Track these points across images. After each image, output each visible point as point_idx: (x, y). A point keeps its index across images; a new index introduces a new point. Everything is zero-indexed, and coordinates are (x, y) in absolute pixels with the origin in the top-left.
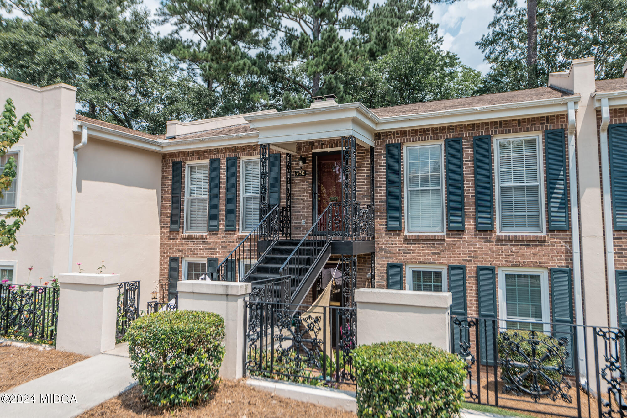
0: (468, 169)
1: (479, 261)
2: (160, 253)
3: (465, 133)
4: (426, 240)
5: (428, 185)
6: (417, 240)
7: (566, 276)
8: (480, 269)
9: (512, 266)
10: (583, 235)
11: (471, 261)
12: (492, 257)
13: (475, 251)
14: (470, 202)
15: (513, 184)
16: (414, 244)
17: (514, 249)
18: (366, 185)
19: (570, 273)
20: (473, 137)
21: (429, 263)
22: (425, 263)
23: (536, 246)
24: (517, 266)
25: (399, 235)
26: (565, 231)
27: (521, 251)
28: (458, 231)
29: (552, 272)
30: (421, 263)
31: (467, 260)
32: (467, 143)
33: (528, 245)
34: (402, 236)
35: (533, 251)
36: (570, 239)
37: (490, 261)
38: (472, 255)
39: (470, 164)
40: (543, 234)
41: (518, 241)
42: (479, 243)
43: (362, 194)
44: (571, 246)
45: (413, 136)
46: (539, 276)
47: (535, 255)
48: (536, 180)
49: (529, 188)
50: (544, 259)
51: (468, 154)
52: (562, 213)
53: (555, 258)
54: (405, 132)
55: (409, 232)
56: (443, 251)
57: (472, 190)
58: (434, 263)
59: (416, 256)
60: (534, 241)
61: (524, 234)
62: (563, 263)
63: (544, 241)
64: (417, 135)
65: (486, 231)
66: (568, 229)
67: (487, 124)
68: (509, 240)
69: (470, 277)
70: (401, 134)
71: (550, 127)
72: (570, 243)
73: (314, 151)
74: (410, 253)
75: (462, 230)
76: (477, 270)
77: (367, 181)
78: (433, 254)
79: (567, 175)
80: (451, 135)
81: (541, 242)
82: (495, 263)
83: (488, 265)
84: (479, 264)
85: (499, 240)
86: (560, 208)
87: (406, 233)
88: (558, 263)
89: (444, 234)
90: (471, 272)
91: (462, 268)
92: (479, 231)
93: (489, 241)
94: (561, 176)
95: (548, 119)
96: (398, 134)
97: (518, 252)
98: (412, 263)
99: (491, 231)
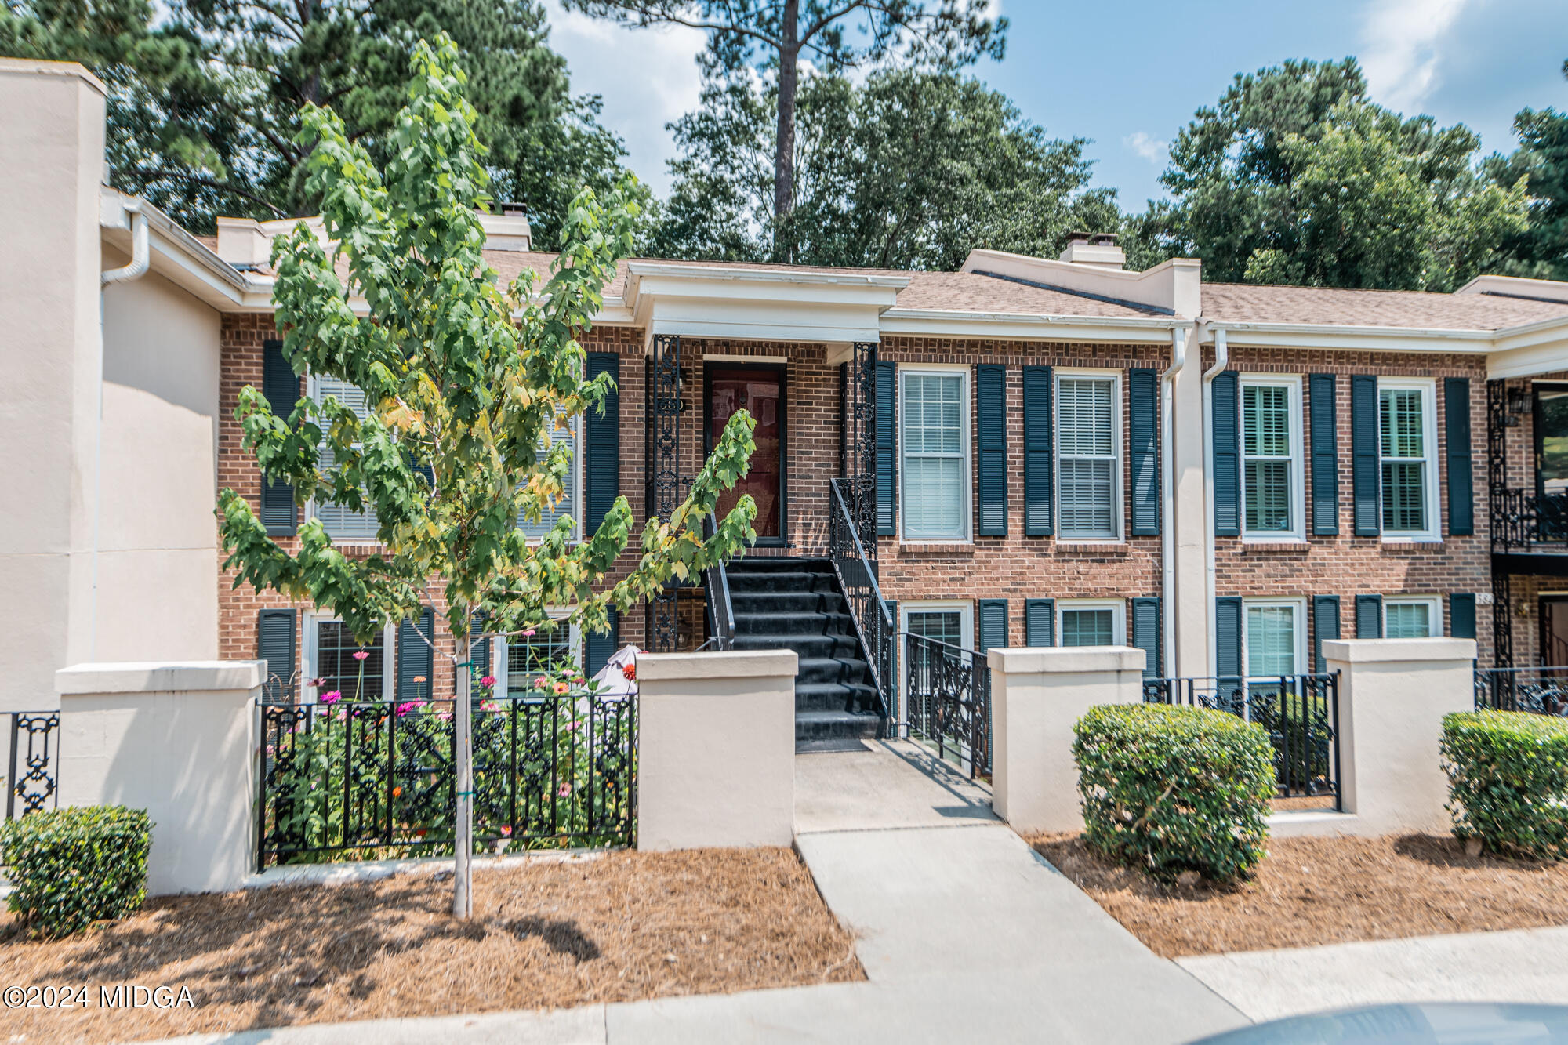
0: (1014, 424)
1: (1028, 591)
2: (220, 601)
3: (1011, 359)
4: (940, 554)
5: (937, 449)
6: (924, 555)
7: (1153, 608)
8: (1028, 605)
9: (1079, 596)
10: (1180, 543)
11: (1015, 590)
12: (1049, 582)
13: (1022, 573)
14: (1015, 483)
15: (1076, 456)
16: (918, 562)
17: (1082, 568)
18: (824, 441)
19: (1158, 604)
20: (1023, 367)
21: (946, 597)
22: (937, 598)
23: (1113, 561)
24: (1085, 596)
25: (890, 544)
26: (1153, 537)
27: (1092, 571)
28: (995, 537)
29: (1133, 605)
30: (930, 598)
31: (1009, 590)
32: (1013, 375)
33: (1102, 561)
34: (895, 547)
35: (1109, 570)
36: (1160, 549)
37: (1045, 590)
38: (1018, 580)
39: (1017, 416)
40: (1121, 542)
41: (1087, 554)
42: (1029, 558)
43: (816, 459)
44: (1161, 562)
45: (918, 350)
46: (1110, 612)
47: (1111, 577)
48: (1109, 452)
49: (1098, 463)
50: (1124, 584)
51: (1014, 397)
52: (1151, 507)
53: (1139, 581)
54: (904, 341)
55: (904, 538)
56: (970, 574)
57: (1019, 463)
58: (954, 597)
59: (921, 584)
60: (1111, 554)
61: (1098, 543)
62: (1149, 589)
63: (1124, 554)
64: (926, 350)
65: (1040, 537)
66: (1156, 535)
67: (1045, 345)
68: (1075, 552)
69: (1013, 620)
70: (896, 345)
71: (1138, 364)
72: (1159, 555)
73: (707, 357)
74: (910, 580)
75: (1001, 536)
76: (1026, 607)
77: (827, 433)
78: (952, 579)
79: (1158, 445)
80: (987, 359)
81: (1120, 555)
82: (1054, 593)
83: (1043, 597)
84: (1029, 597)
85: (1060, 552)
86: (1148, 499)
87: (902, 543)
88: (1141, 589)
89: (969, 542)
90: (1015, 611)
91: (1002, 605)
92: (1030, 537)
93: (1045, 555)
94: (1151, 448)
95: (1137, 350)
96: (889, 343)
97: (1087, 573)
98: (914, 598)
99: (1048, 537)
